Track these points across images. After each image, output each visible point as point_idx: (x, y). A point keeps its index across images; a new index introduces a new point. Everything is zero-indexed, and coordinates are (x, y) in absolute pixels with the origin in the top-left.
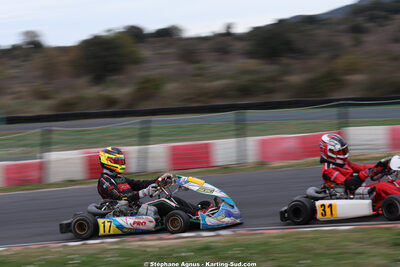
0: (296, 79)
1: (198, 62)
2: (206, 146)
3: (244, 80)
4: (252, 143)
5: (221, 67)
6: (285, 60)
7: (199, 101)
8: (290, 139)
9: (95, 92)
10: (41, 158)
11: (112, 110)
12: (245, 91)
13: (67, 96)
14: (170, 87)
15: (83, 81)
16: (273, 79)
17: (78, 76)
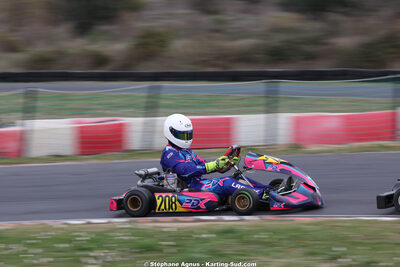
0: (345, 42)
1: (216, 12)
2: (228, 122)
3: (277, 40)
4: (284, 121)
5: (247, 21)
6: (333, 17)
7: (214, 66)
8: (331, 119)
9: (78, 45)
10: (22, 125)
11: (102, 71)
12: (277, 54)
13: (41, 48)
14: (179, 45)
15: (63, 30)
16: (315, 41)
17: (56, 22)
